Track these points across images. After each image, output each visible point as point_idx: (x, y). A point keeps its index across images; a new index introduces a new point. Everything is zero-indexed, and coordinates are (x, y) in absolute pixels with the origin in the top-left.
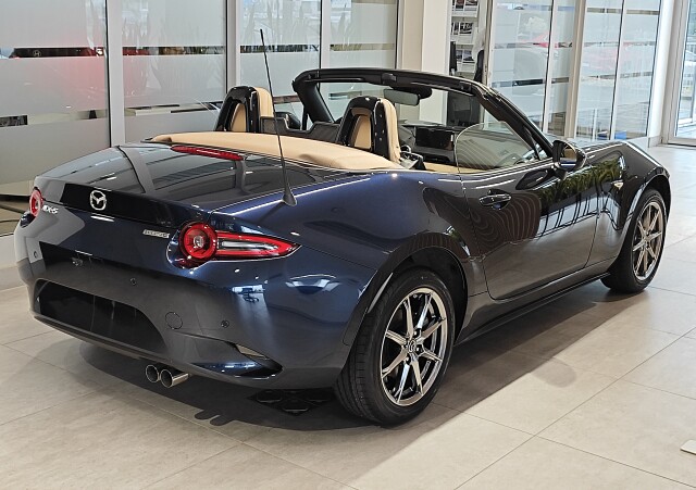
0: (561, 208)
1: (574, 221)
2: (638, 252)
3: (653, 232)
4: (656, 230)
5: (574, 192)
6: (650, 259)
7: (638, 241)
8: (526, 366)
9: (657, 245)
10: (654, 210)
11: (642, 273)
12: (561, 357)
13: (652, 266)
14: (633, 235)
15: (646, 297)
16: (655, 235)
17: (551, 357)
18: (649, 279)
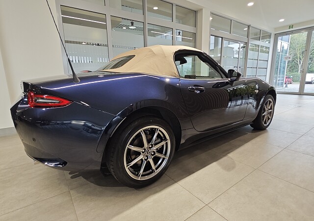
0: (237, 100)
1: (241, 105)
2: (264, 116)
3: (270, 109)
4: (271, 109)
5: (241, 95)
6: (269, 119)
7: (264, 112)
8: (215, 159)
9: (271, 114)
10: (270, 102)
11: (265, 123)
12: (231, 155)
13: (269, 121)
14: (262, 110)
15: (267, 131)
16: (270, 111)
17: (226, 155)
18: (268, 125)
